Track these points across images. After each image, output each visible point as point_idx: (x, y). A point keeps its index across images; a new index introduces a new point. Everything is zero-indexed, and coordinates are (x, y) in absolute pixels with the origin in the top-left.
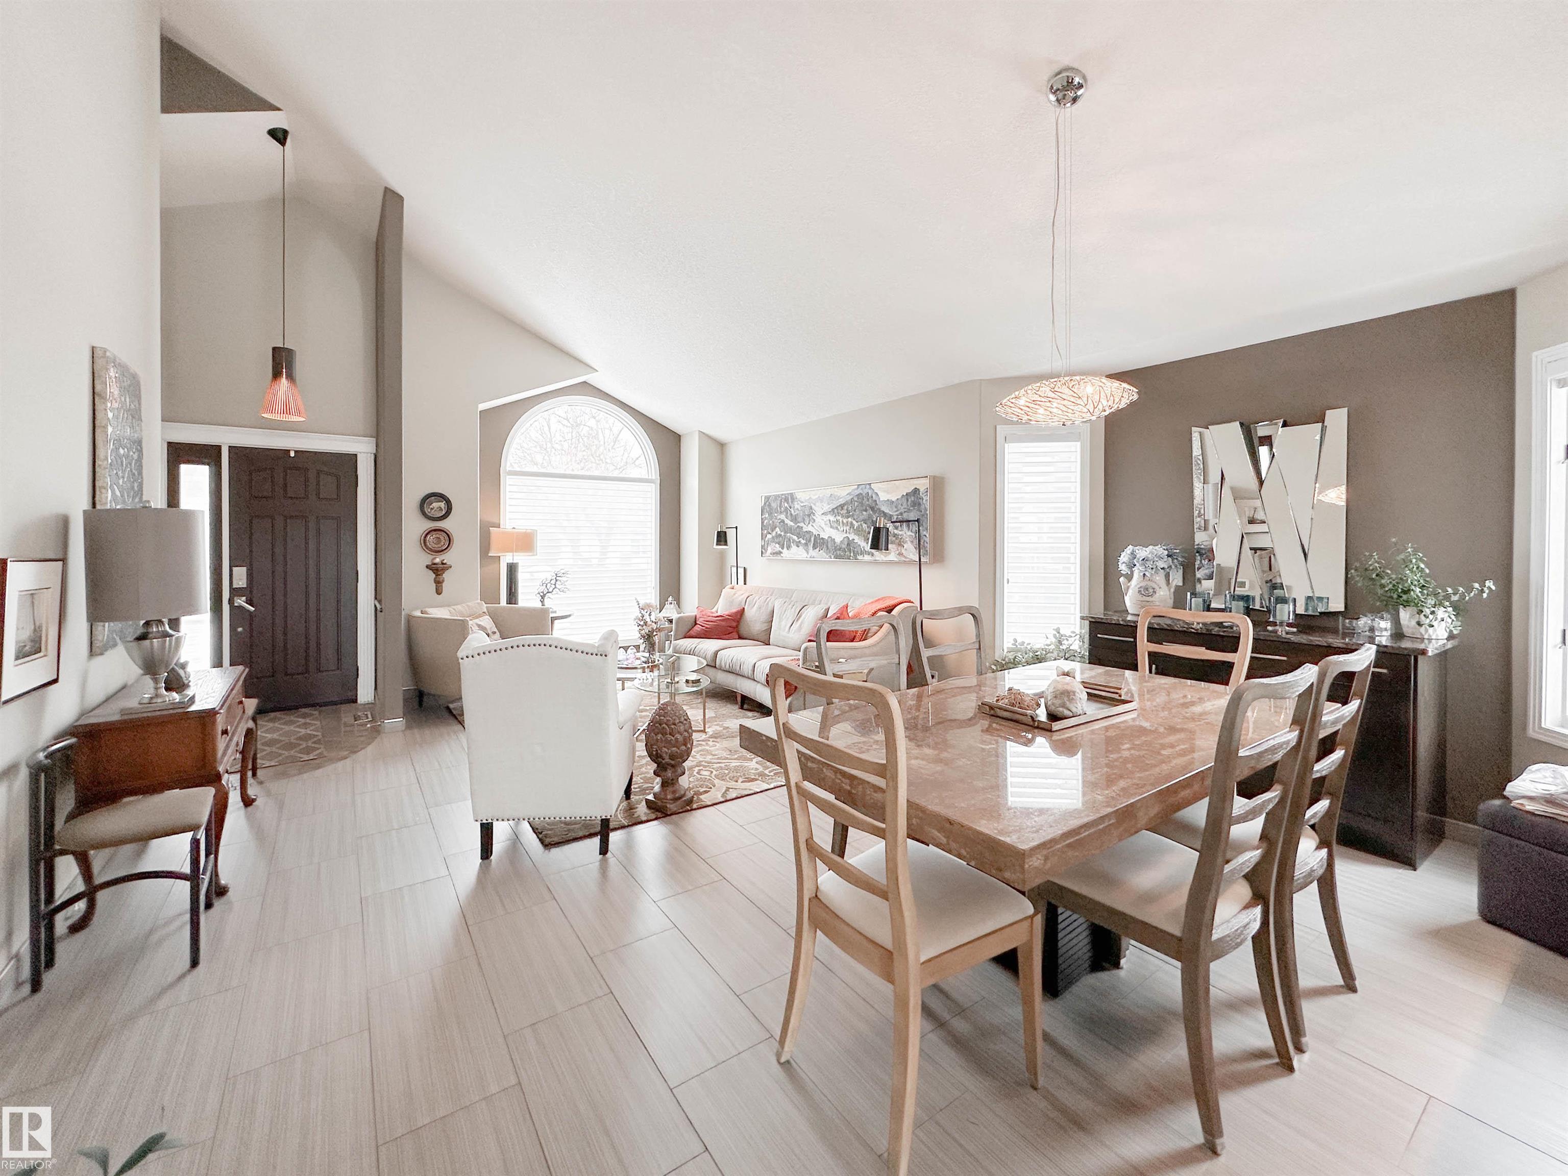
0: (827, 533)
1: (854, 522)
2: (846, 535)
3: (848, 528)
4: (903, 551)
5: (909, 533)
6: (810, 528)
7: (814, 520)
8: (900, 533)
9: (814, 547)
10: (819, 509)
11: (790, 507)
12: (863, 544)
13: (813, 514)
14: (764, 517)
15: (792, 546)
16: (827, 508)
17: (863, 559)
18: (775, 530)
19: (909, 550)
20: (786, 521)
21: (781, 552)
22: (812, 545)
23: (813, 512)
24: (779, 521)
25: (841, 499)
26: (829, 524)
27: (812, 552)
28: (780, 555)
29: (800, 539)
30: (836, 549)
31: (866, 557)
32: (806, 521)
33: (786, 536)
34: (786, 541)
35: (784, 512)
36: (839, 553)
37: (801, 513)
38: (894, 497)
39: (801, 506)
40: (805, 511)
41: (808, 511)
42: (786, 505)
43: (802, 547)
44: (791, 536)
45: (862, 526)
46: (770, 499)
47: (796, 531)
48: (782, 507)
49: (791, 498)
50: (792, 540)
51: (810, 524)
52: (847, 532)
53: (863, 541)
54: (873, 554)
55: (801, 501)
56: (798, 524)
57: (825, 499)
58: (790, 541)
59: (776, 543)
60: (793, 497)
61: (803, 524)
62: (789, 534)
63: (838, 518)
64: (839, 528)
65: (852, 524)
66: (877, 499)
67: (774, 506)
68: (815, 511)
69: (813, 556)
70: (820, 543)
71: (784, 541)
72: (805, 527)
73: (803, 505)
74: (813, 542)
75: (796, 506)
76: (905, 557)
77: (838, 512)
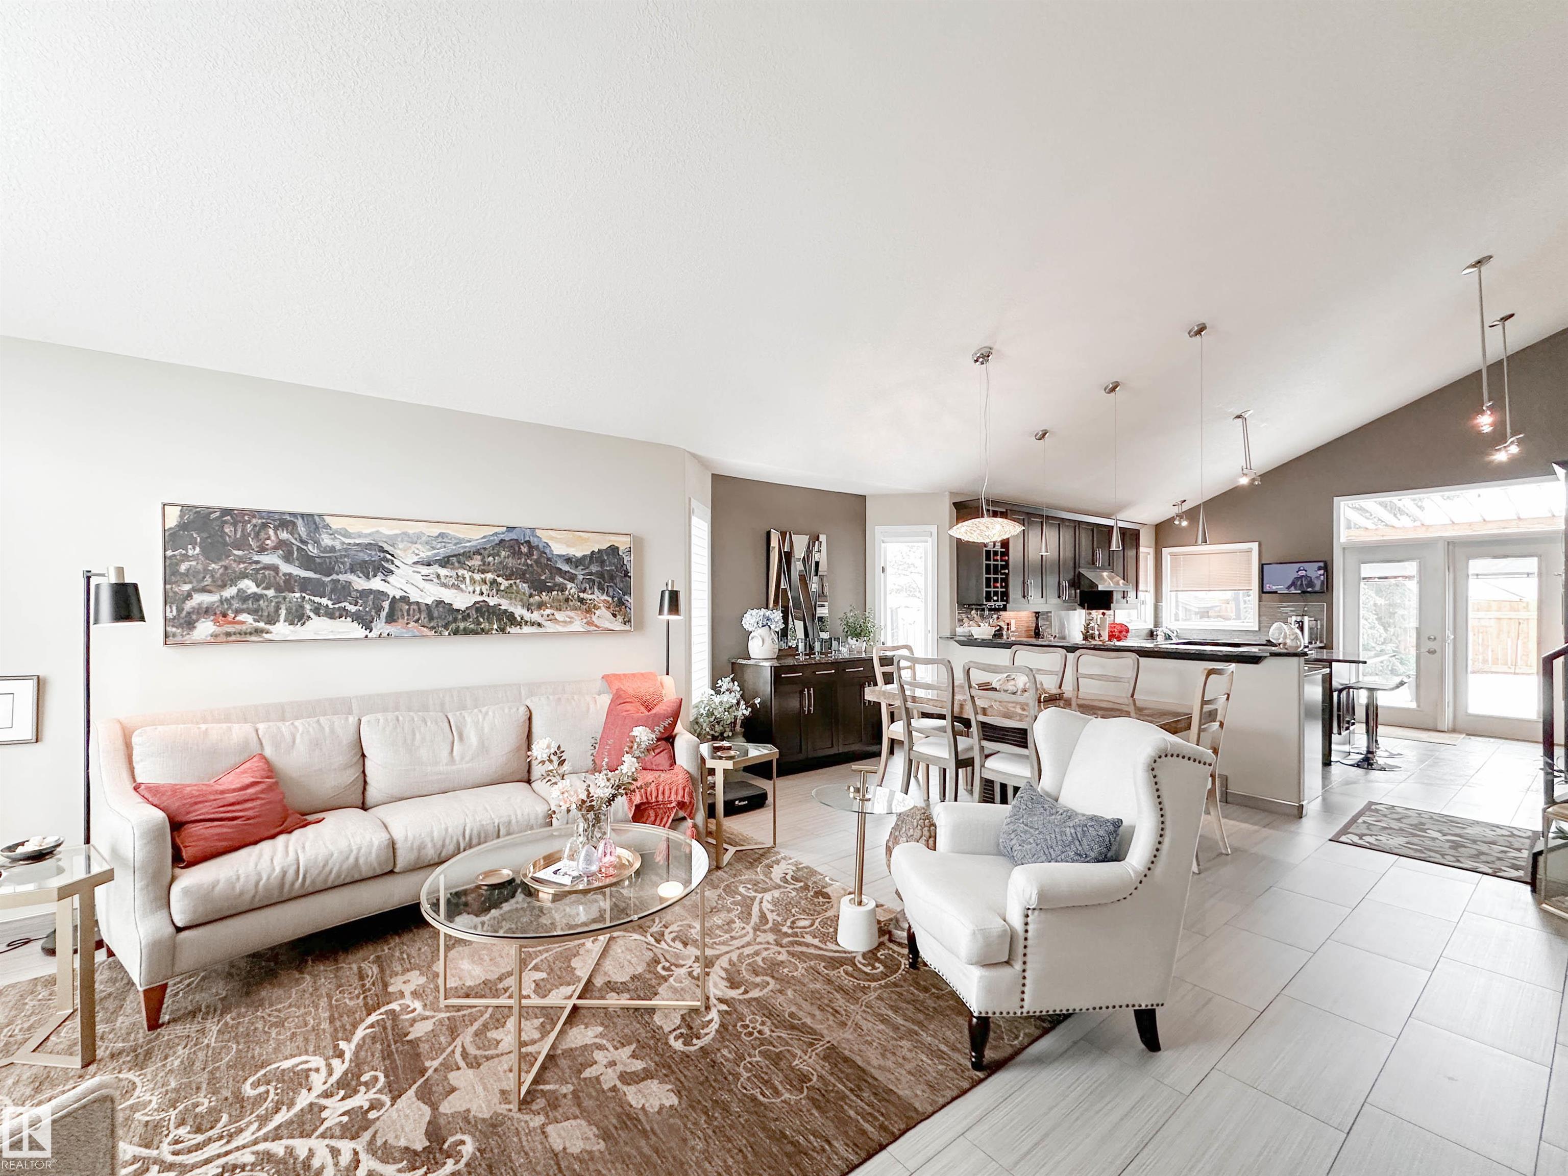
0: (427, 593)
1: (500, 580)
2: (480, 599)
3: (485, 588)
4: (594, 618)
5: (605, 597)
6: (376, 584)
7: (392, 572)
8: (590, 597)
9: (391, 619)
10: (406, 556)
11: (303, 542)
12: (519, 611)
13: (387, 561)
14: (181, 555)
15: (309, 617)
16: (429, 554)
17: (519, 631)
18: (233, 582)
19: (603, 617)
20: (285, 568)
21: (258, 632)
22: (384, 614)
23: (389, 557)
24: (254, 566)
25: (468, 544)
26: (435, 580)
27: (380, 626)
28: (253, 638)
29: (343, 605)
30: (455, 620)
31: (526, 629)
32: (362, 572)
33: (285, 598)
34: (283, 607)
35: (275, 548)
36: (462, 625)
37: (345, 556)
38: (578, 552)
39: (344, 543)
40: (361, 554)
41: (370, 555)
42: (284, 535)
43: (349, 619)
44: (307, 597)
45: (517, 587)
46: (213, 516)
47: (328, 589)
48: (269, 538)
49: (306, 525)
50: (308, 607)
51: (378, 579)
52: (482, 594)
53: (519, 607)
54: (539, 625)
55: (347, 534)
56: (334, 577)
57: (424, 539)
58: (302, 607)
59: (238, 612)
60: (315, 523)
61: (351, 577)
62: (298, 595)
63: (461, 572)
64: (463, 586)
65: (494, 582)
66: (547, 551)
67: (232, 534)
68: (393, 556)
69: (386, 635)
70: (409, 610)
71: (277, 609)
72: (359, 583)
73: (352, 541)
74: (386, 610)
75: (326, 541)
76: (596, 626)
77: (459, 562)
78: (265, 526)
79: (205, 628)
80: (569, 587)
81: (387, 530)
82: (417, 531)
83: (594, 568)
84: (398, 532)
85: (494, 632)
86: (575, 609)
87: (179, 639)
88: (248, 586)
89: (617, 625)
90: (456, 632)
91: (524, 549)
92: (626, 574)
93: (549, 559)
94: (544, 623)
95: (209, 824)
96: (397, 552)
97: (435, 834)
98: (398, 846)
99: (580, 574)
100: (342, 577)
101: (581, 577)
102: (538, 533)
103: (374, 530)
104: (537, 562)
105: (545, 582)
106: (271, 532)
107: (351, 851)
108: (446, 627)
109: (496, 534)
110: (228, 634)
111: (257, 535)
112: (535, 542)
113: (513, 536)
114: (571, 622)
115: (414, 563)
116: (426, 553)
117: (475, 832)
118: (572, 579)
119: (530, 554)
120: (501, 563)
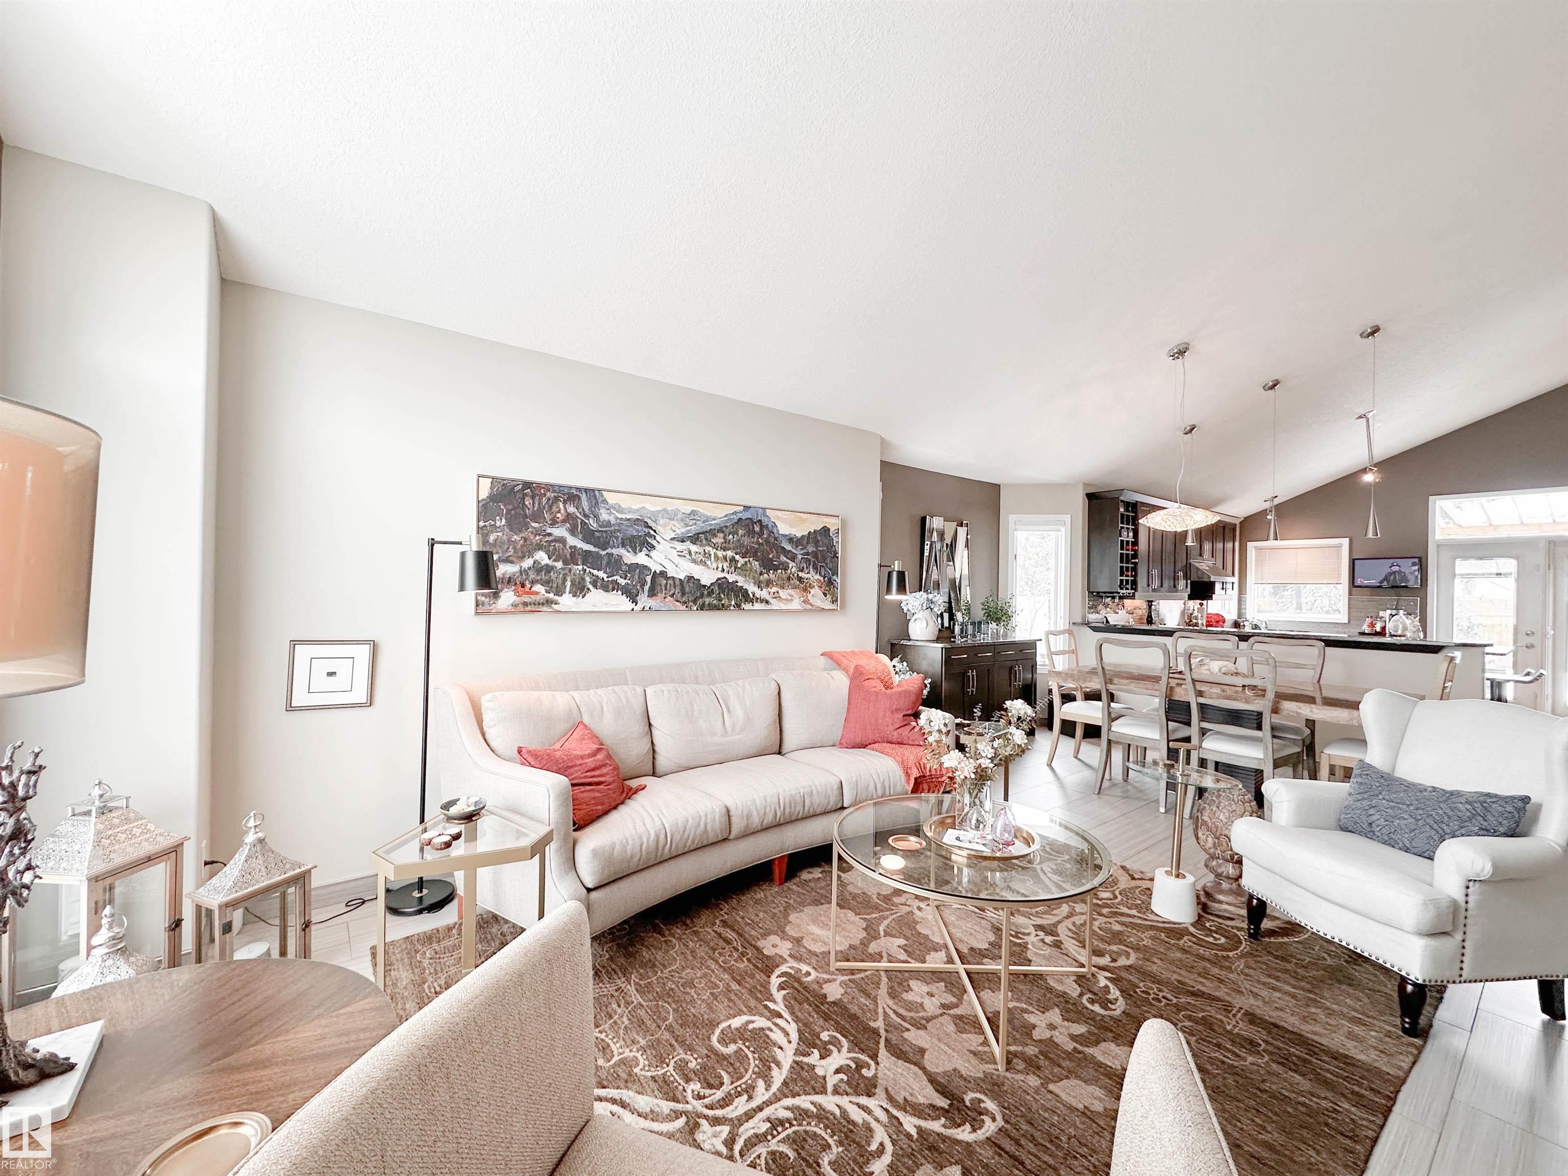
0: (681, 569)
1: (737, 557)
2: (722, 575)
3: (726, 565)
4: (810, 597)
5: (818, 577)
6: (641, 558)
7: (653, 547)
8: (807, 576)
9: (652, 593)
10: (665, 531)
11: (586, 516)
12: (752, 588)
13: (651, 536)
14: (491, 525)
15: (589, 589)
16: (683, 530)
17: (752, 608)
18: (531, 555)
19: (816, 596)
20: (572, 541)
21: (549, 602)
22: (647, 588)
23: (652, 532)
24: (547, 538)
25: (713, 522)
26: (688, 556)
27: (644, 600)
28: (545, 609)
29: (615, 578)
30: (702, 596)
31: (757, 606)
32: (631, 547)
33: (570, 571)
34: (569, 579)
35: (564, 521)
36: (707, 600)
37: (618, 531)
38: (799, 533)
39: (617, 518)
40: (631, 529)
41: (637, 530)
42: (571, 509)
43: (620, 592)
44: (588, 570)
45: (751, 564)
46: (516, 489)
47: (604, 562)
48: (559, 512)
49: (589, 499)
50: (588, 579)
51: (643, 553)
52: (723, 570)
53: (752, 584)
54: (767, 602)
55: (620, 510)
56: (609, 550)
57: (680, 516)
58: (584, 579)
59: (533, 583)
60: (595, 498)
61: (622, 551)
62: (580, 567)
63: (708, 549)
64: (709, 563)
65: (733, 560)
66: (775, 531)
67: (530, 507)
68: (655, 531)
69: (647, 608)
70: (666, 584)
71: (564, 580)
72: (629, 558)
73: (623, 516)
74: (649, 584)
75: (604, 516)
76: (811, 604)
77: (706, 539)
78: (556, 499)
79: (508, 597)
80: (790, 566)
81: (652, 506)
82: (674, 508)
83: (811, 548)
84: (659, 508)
85: (732, 608)
86: (795, 587)
87: (487, 607)
88: (542, 557)
89: (828, 605)
90: (702, 608)
91: (757, 529)
92: (835, 556)
93: (776, 539)
94: (771, 601)
95: (582, 788)
96: (659, 528)
97: (758, 802)
98: (732, 813)
99: (799, 553)
100: (615, 551)
101: (800, 557)
102: (768, 512)
103: (641, 506)
104: (767, 541)
105: (772, 560)
106: (561, 505)
107: (700, 817)
108: (695, 602)
109: (735, 513)
110: (525, 604)
111: (551, 507)
112: (765, 521)
113: (747, 515)
114: (791, 600)
115: (672, 539)
116: (681, 530)
117: (787, 801)
118: (793, 559)
119: (761, 534)
120: (739, 540)
